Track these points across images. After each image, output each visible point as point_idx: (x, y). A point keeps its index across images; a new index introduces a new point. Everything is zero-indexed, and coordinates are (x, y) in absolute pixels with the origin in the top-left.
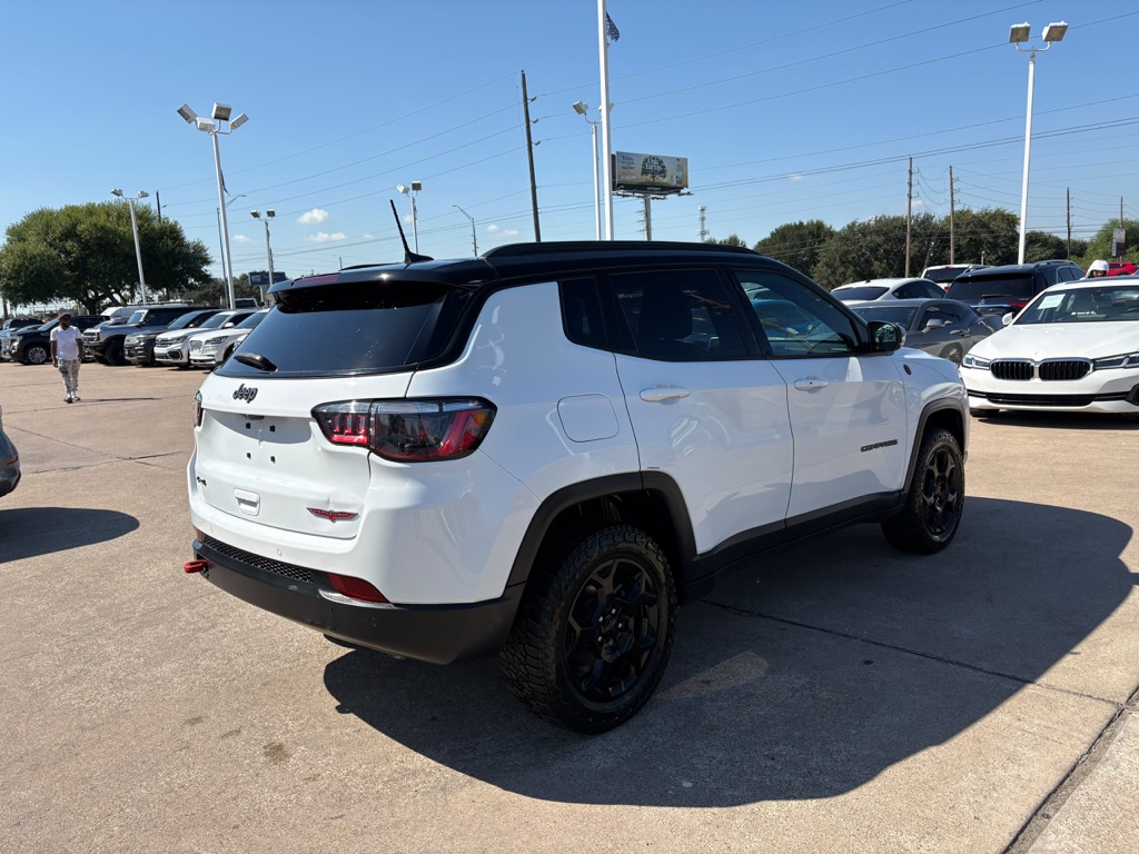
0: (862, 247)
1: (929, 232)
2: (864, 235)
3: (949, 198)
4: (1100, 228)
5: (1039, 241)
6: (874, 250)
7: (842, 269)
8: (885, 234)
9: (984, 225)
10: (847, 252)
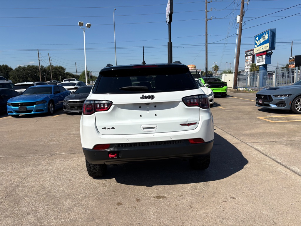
0: (24, 73)
1: (43, 70)
2: (24, 70)
3: (49, 62)
4: (82, 72)
5: (69, 74)
6: (28, 74)
7: (18, 80)
8: (31, 70)
9: (57, 70)
10: (19, 75)
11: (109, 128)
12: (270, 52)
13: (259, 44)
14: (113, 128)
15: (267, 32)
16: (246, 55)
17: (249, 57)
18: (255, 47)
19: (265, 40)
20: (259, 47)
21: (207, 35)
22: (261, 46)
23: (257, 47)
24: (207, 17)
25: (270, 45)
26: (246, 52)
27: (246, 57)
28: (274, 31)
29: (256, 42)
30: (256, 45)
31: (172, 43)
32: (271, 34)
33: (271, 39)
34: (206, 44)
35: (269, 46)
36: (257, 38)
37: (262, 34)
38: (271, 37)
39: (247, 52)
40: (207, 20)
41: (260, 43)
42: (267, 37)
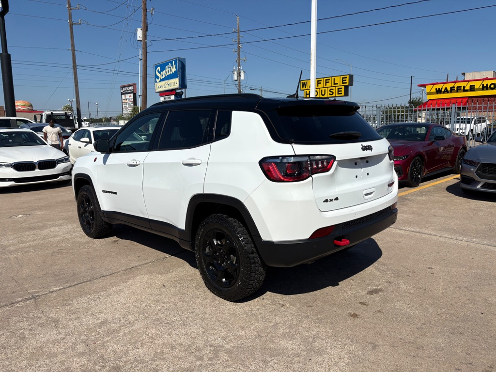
11: (331, 200)
12: (180, 91)
13: (162, 78)
14: (337, 199)
15: (174, 62)
16: (122, 91)
17: (127, 96)
18: (156, 82)
19: (172, 73)
20: (163, 83)
21: (73, 50)
22: (166, 81)
23: (160, 81)
24: (71, 19)
25: (179, 81)
26: (122, 87)
27: (123, 96)
28: (183, 61)
29: (158, 74)
30: (158, 79)
31: (10, 55)
32: (180, 65)
33: (180, 73)
34: (74, 67)
35: (178, 83)
36: (159, 68)
37: (166, 64)
38: (180, 70)
39: (125, 87)
40: (72, 25)
41: (164, 77)
42: (174, 70)
